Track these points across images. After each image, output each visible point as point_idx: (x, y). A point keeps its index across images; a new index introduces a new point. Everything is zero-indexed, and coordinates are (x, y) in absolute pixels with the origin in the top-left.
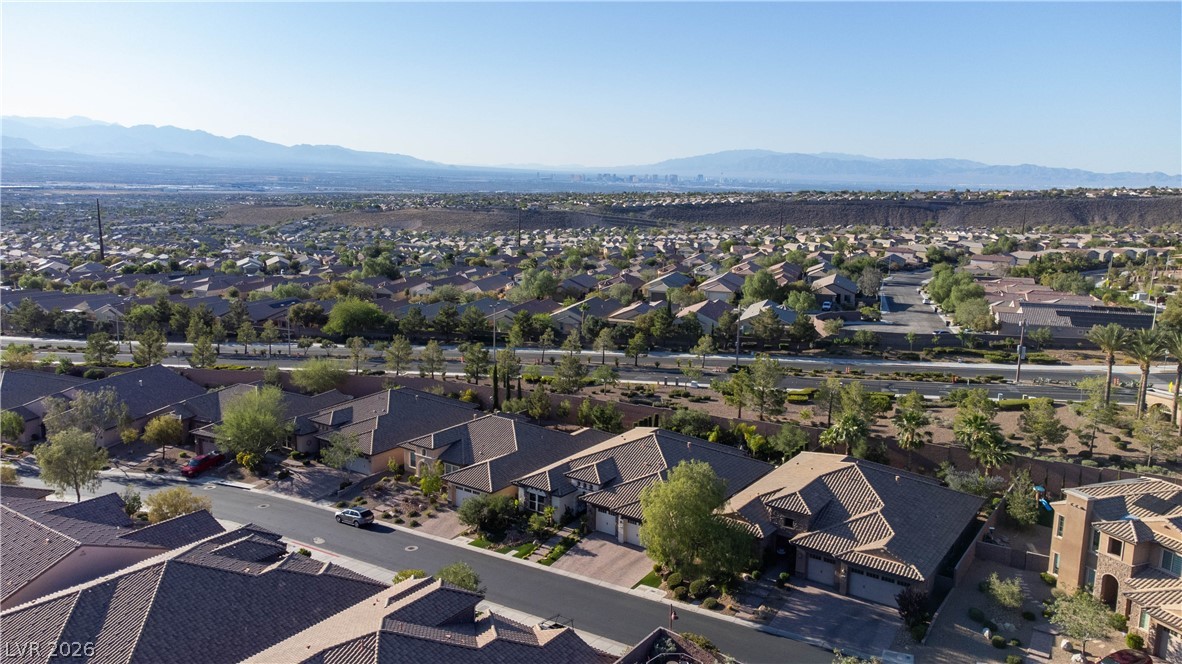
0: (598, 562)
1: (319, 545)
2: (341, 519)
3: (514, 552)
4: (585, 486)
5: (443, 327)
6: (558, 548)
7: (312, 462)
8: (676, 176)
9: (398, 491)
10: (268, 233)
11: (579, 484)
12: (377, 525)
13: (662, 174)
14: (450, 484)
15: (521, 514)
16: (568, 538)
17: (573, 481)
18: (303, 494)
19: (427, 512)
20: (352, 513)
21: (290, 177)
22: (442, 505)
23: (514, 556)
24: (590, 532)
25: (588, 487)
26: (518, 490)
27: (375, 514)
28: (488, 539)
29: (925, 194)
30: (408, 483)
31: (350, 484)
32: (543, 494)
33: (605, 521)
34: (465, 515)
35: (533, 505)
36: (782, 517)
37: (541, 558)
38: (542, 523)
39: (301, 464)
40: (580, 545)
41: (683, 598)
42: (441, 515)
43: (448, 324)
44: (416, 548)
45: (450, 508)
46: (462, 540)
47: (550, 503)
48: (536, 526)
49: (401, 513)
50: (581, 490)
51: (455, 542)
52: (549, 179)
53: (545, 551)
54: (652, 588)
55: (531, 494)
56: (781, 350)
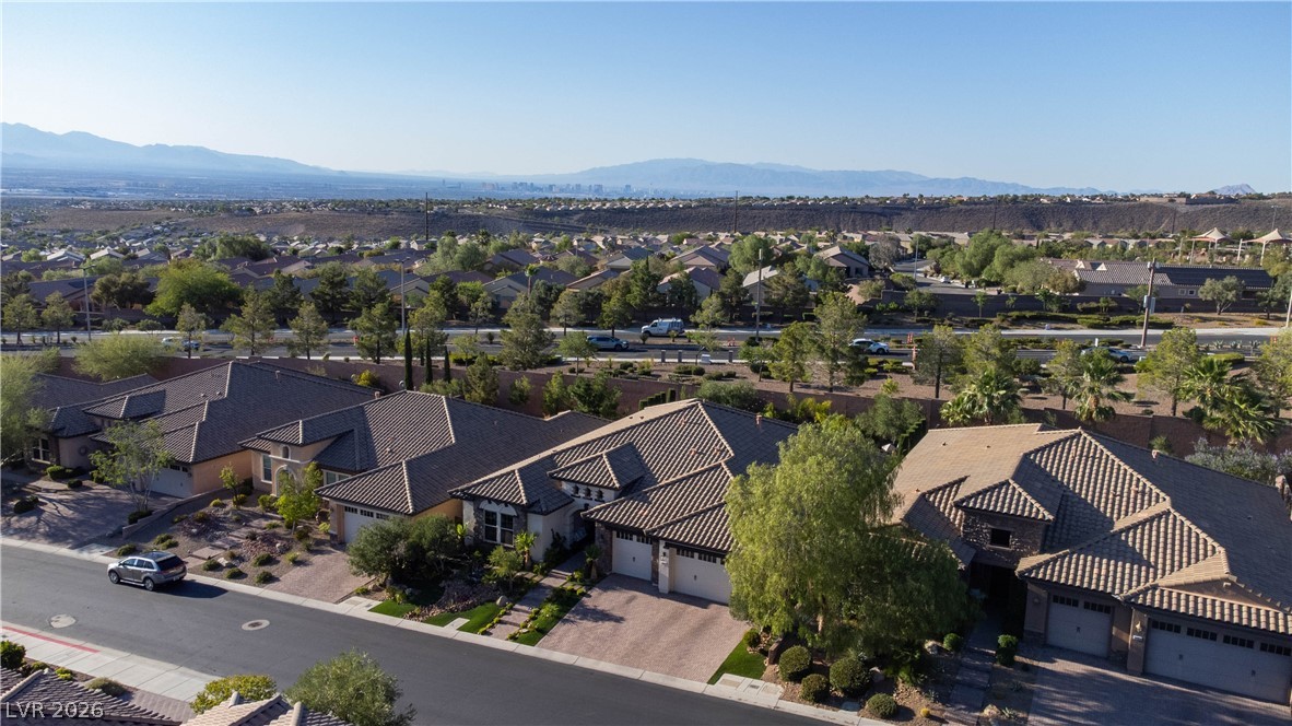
0: (630, 631)
1: (61, 631)
2: (118, 577)
3: (461, 621)
4: (588, 493)
5: (325, 301)
6: (548, 610)
7: (86, 483)
8: (600, 186)
9: (238, 521)
10: (107, 238)
11: (577, 490)
12: (192, 583)
13: (585, 184)
14: (333, 504)
15: (471, 550)
16: (563, 590)
17: (566, 487)
18: (56, 536)
19: (291, 555)
20: (140, 564)
21: (140, 183)
22: (319, 542)
23: (461, 629)
24: (603, 575)
25: (594, 495)
26: (461, 508)
27: (191, 563)
28: (407, 599)
29: (877, 199)
30: (259, 509)
31: (150, 513)
32: (511, 511)
33: (630, 554)
34: (363, 556)
35: (491, 533)
36: (986, 528)
37: (516, 629)
38: (513, 565)
39: (65, 486)
40: (588, 602)
41: (822, 697)
42: (317, 559)
43: (333, 297)
44: (265, 623)
45: (333, 546)
46: (357, 603)
47: (525, 527)
48: (501, 571)
49: (241, 559)
50: (580, 502)
51: (343, 608)
52: (458, 186)
53: (520, 616)
54: (749, 680)
55: (488, 513)
56: (806, 320)
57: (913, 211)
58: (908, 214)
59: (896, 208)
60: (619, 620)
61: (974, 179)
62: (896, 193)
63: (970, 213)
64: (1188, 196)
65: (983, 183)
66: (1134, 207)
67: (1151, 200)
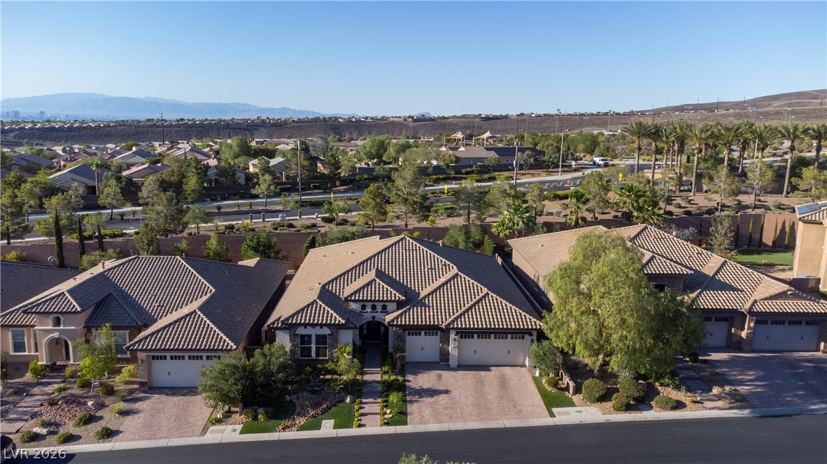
0: (460, 398)
3: (329, 422)
4: (374, 308)
6: (390, 398)
8: (18, 112)
9: (17, 393)
14: (143, 356)
16: (387, 381)
17: (354, 306)
19: (111, 409)
23: (334, 428)
24: (403, 365)
25: (379, 308)
28: (268, 416)
30: (28, 378)
32: (326, 331)
33: (420, 346)
35: (306, 352)
37: (380, 417)
40: (411, 385)
41: (628, 407)
42: (141, 406)
45: (143, 392)
46: (221, 431)
47: (337, 341)
49: (55, 424)
50: (368, 316)
53: (375, 407)
55: (303, 337)
56: (313, 189)
57: (266, 127)
58: (263, 129)
59: (254, 126)
60: (447, 392)
61: (289, 109)
62: (253, 116)
63: (300, 128)
64: (413, 117)
65: (294, 111)
66: (387, 123)
67: (396, 119)
